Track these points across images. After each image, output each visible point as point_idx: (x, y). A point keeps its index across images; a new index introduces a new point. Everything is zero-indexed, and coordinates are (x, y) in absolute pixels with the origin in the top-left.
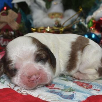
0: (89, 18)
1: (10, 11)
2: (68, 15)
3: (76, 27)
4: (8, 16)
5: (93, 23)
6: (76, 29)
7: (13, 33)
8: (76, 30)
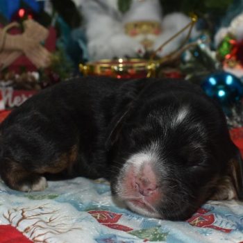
0: (222, 33)
1: (30, 23)
2: (172, 28)
3: (188, 57)
4: (25, 35)
5: (232, 47)
6: (190, 62)
7: (36, 75)
8: (188, 65)
